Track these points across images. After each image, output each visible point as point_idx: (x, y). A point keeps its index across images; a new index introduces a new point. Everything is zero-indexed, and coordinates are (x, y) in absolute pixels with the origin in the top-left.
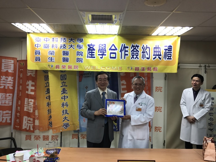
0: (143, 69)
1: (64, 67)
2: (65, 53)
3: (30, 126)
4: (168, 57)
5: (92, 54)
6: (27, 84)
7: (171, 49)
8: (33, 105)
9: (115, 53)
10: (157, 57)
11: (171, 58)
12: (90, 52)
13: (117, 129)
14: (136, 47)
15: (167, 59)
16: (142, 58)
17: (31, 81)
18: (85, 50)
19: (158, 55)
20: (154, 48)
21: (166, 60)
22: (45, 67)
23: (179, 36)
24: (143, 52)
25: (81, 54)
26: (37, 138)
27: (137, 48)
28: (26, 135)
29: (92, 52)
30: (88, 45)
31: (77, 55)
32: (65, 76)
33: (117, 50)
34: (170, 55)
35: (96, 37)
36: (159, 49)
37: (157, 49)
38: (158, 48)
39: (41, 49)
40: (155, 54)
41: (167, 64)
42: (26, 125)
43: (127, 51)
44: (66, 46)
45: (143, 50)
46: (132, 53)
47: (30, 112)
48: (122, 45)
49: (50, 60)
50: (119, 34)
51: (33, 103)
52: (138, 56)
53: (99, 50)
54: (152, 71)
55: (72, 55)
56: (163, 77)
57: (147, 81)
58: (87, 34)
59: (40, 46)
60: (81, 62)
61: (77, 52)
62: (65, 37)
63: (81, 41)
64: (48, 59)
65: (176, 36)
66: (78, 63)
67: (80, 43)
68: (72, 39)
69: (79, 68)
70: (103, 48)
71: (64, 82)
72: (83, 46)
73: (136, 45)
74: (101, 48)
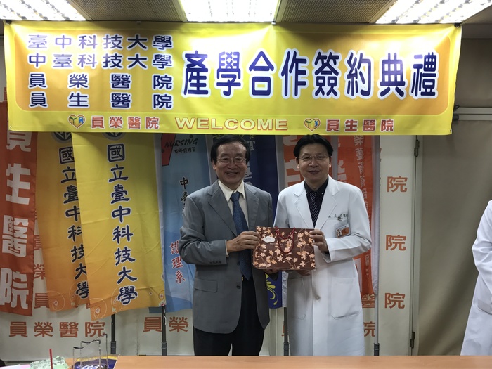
0: (351, 125)
1: (116, 122)
2: (120, 81)
3: (19, 297)
4: (425, 87)
5: (198, 81)
6: (8, 174)
7: (435, 63)
8: (26, 236)
9: (267, 79)
10: (393, 88)
11: (433, 91)
12: (192, 77)
13: (274, 301)
14: (328, 61)
15: (422, 94)
17: (20, 165)
18: (177, 71)
19: (396, 83)
20: (384, 62)
21: (420, 99)
22: (60, 123)
23: (457, 25)
24: (350, 75)
25: (167, 84)
26: (44, 330)
27: (331, 62)
28: (12, 323)
29: (198, 78)
30: (188, 56)
31: (155, 86)
32: (121, 150)
33: (272, 69)
34: (431, 84)
35: (211, 30)
36: (398, 66)
37: (392, 66)
38: (396, 61)
39: (47, 69)
40: (387, 79)
41: (422, 110)
42: (9, 294)
43: (304, 72)
44: (120, 61)
45: (349, 69)
46: (318, 78)
47: (18, 255)
48: (289, 53)
49: (76, 103)
50: (278, 21)
51: (25, 230)
52: (335, 88)
53: (219, 70)
54: (378, 132)
55: (139, 89)
56: (410, 148)
57: (361, 161)
58: (182, 22)
59: (44, 62)
60: (167, 107)
61: (155, 77)
62: (118, 31)
63: (167, 43)
64: (70, 98)
65: (449, 25)
66: (157, 111)
67: (163, 49)
68: (139, 38)
69: (160, 123)
70: (232, 64)
71: (117, 166)
72: (171, 59)
73: (331, 53)
74: (226, 65)
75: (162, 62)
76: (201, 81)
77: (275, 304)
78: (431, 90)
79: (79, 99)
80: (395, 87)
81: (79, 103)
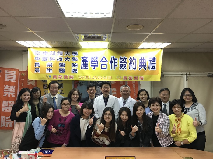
0: (131, 78)
1: (60, 77)
2: (62, 65)
4: (153, 67)
7: (155, 60)
9: (106, 65)
10: (143, 67)
11: (155, 68)
12: (84, 64)
15: (152, 69)
16: (130, 68)
18: (79, 62)
19: (144, 66)
20: (140, 60)
22: (44, 77)
23: (161, 49)
24: (130, 63)
25: (76, 66)
27: (125, 60)
30: (82, 58)
31: (72, 66)
32: (62, 85)
33: (107, 62)
35: (89, 50)
36: (144, 61)
37: (143, 61)
38: (144, 59)
39: (40, 62)
40: (141, 65)
41: (152, 74)
43: (116, 63)
44: (62, 59)
45: (130, 61)
46: (121, 64)
48: (112, 57)
50: (109, 48)
52: (126, 67)
53: (92, 62)
54: (139, 80)
55: (68, 67)
56: (149, 85)
57: (134, 88)
58: (80, 48)
59: (39, 59)
60: (76, 72)
61: (72, 64)
62: (62, 50)
63: (76, 54)
64: (47, 70)
65: (159, 49)
66: (73, 74)
67: (75, 56)
68: (68, 52)
69: (74, 77)
70: (95, 60)
71: (61, 90)
72: (77, 59)
73: (124, 57)
75: (74, 59)
76: (86, 65)
81: (49, 71)
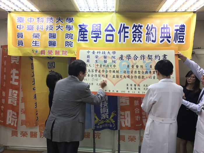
1: (50, 52)
2: (53, 36)
3: (14, 121)
4: (180, 39)
5: (84, 36)
6: (11, 73)
7: (184, 29)
8: (16, 97)
9: (112, 35)
11: (183, 40)
12: (81, 34)
13: (114, 127)
14: (138, 28)
15: (178, 42)
16: (146, 41)
17: (15, 69)
18: (75, 32)
19: (167, 37)
20: (162, 28)
21: (177, 44)
22: (28, 53)
23: (194, 12)
24: (147, 34)
25: (71, 37)
26: (24, 134)
27: (139, 28)
28: (12, 131)
29: (84, 35)
30: (80, 26)
31: (66, 38)
32: (54, 64)
33: (114, 31)
34: (182, 38)
35: (89, 15)
36: (168, 30)
37: (165, 30)
38: (167, 28)
39: (24, 31)
42: (11, 120)
43: (128, 32)
44: (52, 27)
45: (147, 31)
46: (134, 35)
47: (14, 105)
48: (121, 24)
49: (35, 45)
50: (117, 11)
51: (16, 95)
52: (141, 39)
53: (92, 31)
55: (60, 39)
58: (77, 12)
59: (23, 28)
60: (71, 46)
61: (66, 34)
62: (52, 16)
63: (71, 20)
64: (33, 43)
65: (191, 12)
66: (67, 48)
67: (70, 23)
68: (60, 18)
69: (68, 53)
70: (98, 29)
71: (51, 70)
72: (73, 27)
73: (139, 25)
74: (95, 29)
75: (69, 28)
77: (114, 128)
78: (182, 40)
79: (36, 43)
80: (167, 39)
81: (36, 45)
